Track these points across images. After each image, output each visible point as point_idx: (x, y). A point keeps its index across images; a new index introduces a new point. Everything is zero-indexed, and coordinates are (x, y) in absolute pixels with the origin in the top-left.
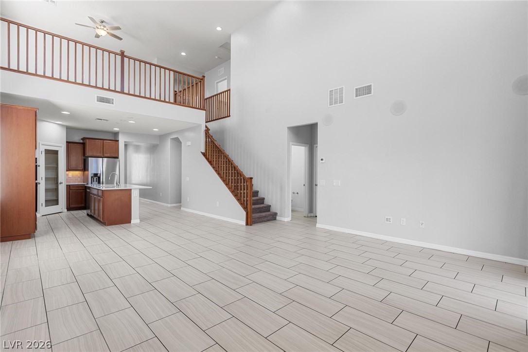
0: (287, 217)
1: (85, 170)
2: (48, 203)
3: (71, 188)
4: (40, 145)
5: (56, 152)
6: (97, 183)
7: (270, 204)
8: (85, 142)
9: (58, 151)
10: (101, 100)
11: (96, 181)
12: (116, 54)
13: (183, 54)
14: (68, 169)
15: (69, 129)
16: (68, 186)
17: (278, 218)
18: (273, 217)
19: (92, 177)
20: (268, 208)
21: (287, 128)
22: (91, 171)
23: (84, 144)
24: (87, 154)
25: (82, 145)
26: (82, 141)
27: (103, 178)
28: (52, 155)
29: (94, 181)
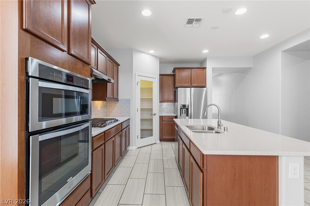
1: (175, 101)
3: (163, 120)
4: (136, 75)
6: (186, 114)
8: (175, 73)
11: (185, 113)
14: (162, 101)
15: (162, 61)
16: (161, 117)
19: (181, 109)
22: (181, 102)
23: (174, 75)
24: (177, 85)
25: (173, 77)
26: (173, 73)
27: (191, 111)
29: (183, 113)
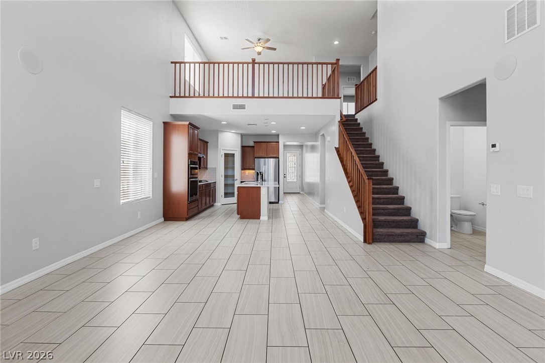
0: (439, 242)
2: (227, 195)
4: (221, 149)
5: (233, 155)
7: (417, 218)
8: (254, 145)
9: (234, 154)
10: (236, 107)
12: (248, 63)
13: (336, 43)
14: (243, 169)
15: (242, 136)
17: (427, 240)
18: (420, 238)
20: (414, 223)
21: (438, 100)
25: (253, 148)
27: (265, 176)
28: (229, 157)
